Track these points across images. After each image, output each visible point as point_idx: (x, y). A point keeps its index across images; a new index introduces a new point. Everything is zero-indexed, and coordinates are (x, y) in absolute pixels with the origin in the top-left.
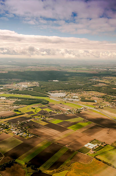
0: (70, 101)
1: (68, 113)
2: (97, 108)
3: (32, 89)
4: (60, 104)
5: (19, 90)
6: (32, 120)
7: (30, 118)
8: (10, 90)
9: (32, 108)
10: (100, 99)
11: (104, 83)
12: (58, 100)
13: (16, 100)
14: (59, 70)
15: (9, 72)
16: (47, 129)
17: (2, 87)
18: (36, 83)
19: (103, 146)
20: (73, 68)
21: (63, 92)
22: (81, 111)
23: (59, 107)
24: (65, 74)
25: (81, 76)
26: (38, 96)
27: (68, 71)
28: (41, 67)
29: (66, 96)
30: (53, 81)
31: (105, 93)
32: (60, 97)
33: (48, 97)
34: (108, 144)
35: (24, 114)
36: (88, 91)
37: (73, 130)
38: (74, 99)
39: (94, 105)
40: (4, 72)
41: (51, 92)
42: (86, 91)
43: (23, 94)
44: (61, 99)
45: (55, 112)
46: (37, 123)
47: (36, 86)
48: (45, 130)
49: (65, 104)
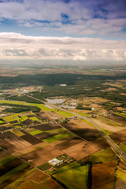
0: (65, 109)
1: (53, 122)
2: (89, 117)
3: (32, 94)
4: (52, 112)
5: (17, 96)
6: (11, 130)
7: (10, 128)
8: (8, 96)
9: (19, 117)
10: (99, 106)
11: (115, 87)
12: (52, 108)
13: (7, 107)
14: (74, 73)
15: (20, 76)
16: (20, 141)
17: (3, 92)
18: (40, 88)
19: (68, 162)
20: (91, 70)
21: (63, 98)
22: (69, 121)
23: (49, 115)
24: (78, 77)
25: (94, 79)
26: (33, 103)
27: (82, 74)
28: (57, 69)
29: (64, 102)
30: (61, 85)
31: (109, 99)
32: (56, 104)
33: (44, 104)
34: (76, 161)
35: (6, 123)
36: (91, 97)
37: (47, 143)
38: (71, 106)
39: (88, 113)
40: (14, 76)
41: (50, 99)
42: (89, 97)
43: (18, 101)
44: (56, 106)
45: (41, 121)
46: (14, 134)
47: (37, 92)
48: (17, 143)
49: (57, 112)
